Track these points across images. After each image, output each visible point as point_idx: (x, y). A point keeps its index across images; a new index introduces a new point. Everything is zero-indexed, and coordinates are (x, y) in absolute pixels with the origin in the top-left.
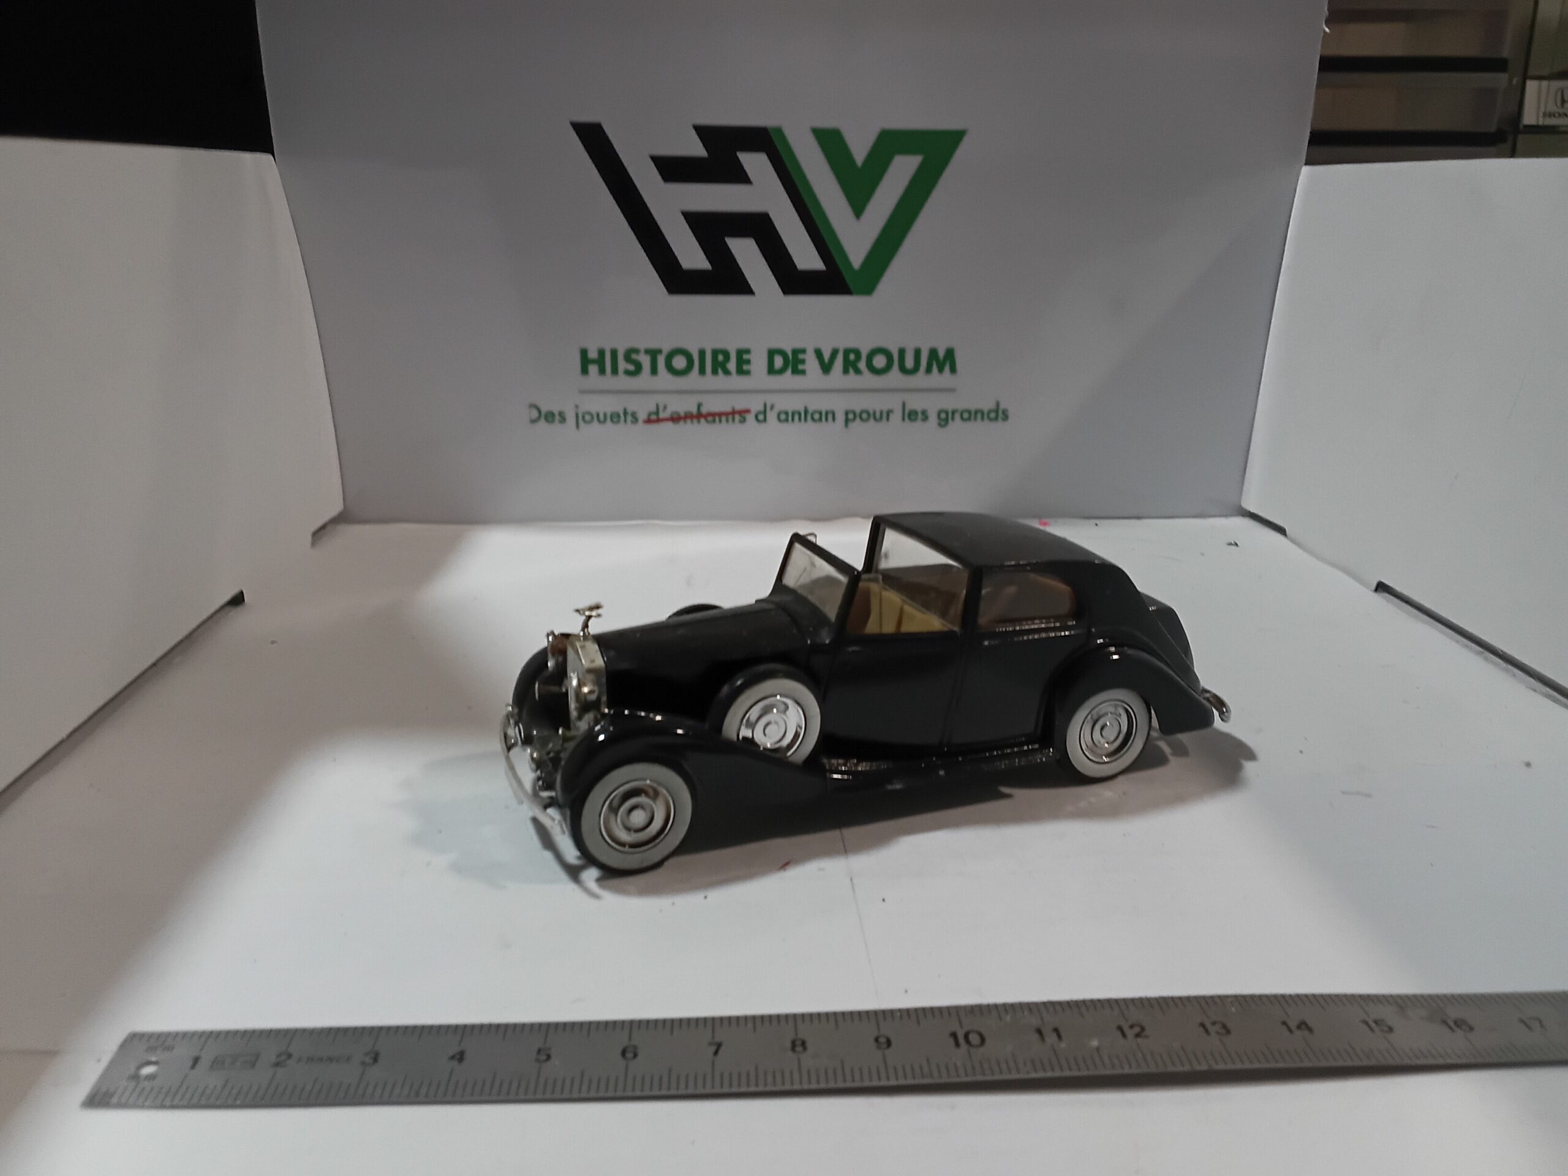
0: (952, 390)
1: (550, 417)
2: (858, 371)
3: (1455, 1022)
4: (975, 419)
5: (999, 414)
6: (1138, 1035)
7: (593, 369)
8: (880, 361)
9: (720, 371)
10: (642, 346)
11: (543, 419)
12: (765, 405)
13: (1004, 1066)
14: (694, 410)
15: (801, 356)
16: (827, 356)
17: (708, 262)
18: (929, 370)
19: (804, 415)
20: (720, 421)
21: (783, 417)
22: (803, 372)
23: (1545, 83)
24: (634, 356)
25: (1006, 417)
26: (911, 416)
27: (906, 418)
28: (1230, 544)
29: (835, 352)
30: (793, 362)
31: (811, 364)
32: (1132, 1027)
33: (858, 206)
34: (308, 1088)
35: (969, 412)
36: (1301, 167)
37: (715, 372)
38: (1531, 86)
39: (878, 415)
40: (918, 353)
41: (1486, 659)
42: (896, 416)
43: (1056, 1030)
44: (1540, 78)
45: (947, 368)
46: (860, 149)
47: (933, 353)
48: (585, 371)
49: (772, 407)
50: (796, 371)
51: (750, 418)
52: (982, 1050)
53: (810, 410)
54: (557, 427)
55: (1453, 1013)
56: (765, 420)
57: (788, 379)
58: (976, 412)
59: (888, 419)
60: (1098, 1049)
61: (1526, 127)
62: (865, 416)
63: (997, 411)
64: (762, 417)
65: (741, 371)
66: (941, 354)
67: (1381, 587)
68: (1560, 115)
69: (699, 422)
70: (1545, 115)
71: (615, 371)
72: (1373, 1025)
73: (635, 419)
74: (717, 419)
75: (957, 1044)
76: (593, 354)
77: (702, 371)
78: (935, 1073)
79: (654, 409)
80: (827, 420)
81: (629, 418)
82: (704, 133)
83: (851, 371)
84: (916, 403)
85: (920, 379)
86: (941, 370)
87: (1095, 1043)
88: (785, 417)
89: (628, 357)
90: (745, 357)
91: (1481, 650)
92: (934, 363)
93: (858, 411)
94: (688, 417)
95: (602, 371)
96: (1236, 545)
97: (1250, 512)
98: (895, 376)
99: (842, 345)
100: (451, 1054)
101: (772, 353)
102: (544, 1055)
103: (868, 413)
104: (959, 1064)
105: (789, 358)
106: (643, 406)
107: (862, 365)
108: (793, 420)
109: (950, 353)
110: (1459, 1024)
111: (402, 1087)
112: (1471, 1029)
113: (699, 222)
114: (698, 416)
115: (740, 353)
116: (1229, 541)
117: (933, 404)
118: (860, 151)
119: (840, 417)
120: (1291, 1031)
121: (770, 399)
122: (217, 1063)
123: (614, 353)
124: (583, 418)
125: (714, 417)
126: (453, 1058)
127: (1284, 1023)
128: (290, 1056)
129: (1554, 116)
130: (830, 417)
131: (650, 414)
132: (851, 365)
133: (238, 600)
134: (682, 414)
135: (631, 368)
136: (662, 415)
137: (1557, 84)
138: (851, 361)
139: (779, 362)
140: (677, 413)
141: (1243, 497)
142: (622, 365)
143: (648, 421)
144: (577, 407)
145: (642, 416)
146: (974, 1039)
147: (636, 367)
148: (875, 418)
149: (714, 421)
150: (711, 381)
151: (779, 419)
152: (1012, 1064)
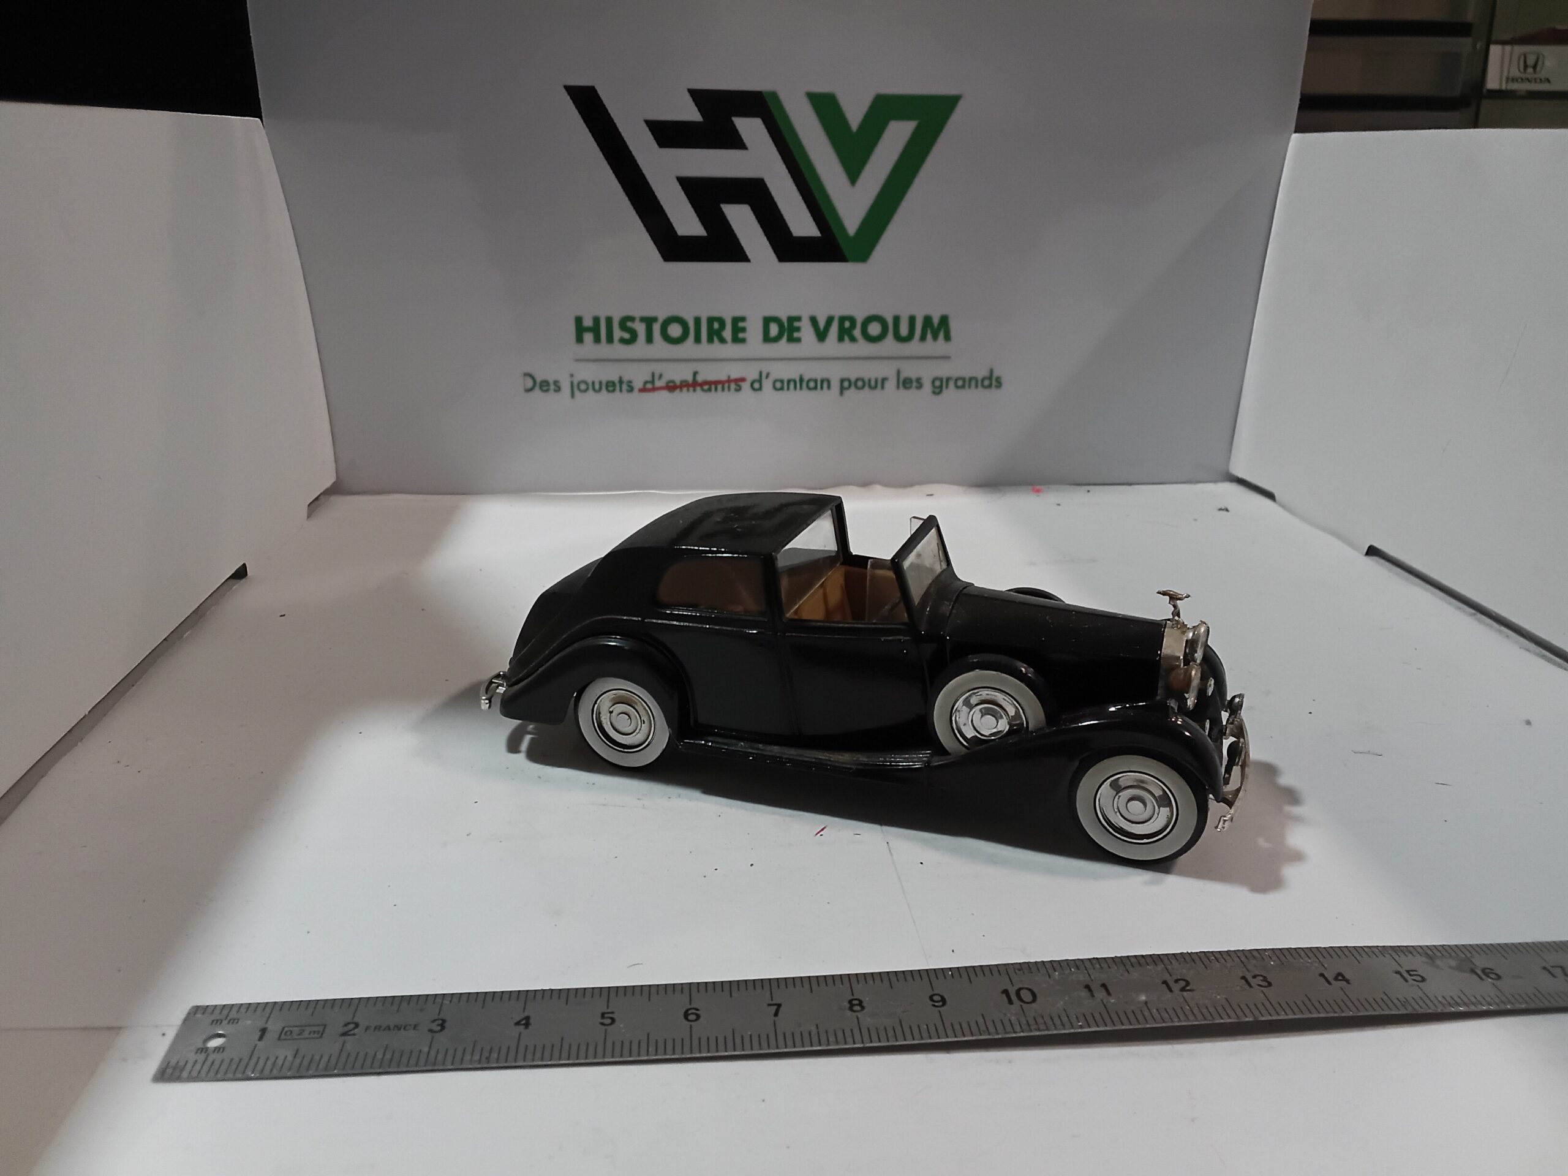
0: (946, 358)
1: (544, 386)
2: (853, 339)
3: (1483, 970)
4: (970, 387)
5: (992, 381)
6: (1183, 989)
7: (588, 337)
8: (874, 329)
9: (715, 338)
10: (637, 314)
11: (537, 388)
12: (761, 373)
13: (1057, 1021)
14: (690, 379)
15: (796, 324)
16: (822, 324)
17: (703, 229)
18: (923, 338)
19: (799, 383)
20: (716, 389)
21: (778, 385)
22: (798, 340)
23: (1508, 48)
24: (629, 324)
25: (999, 384)
26: (906, 383)
27: (901, 385)
28: (1220, 509)
29: (830, 320)
30: (789, 329)
31: (807, 332)
32: (1177, 981)
33: (853, 173)
34: (379, 1056)
35: (964, 380)
36: (1291, 134)
37: (710, 340)
38: (1495, 50)
39: (873, 384)
40: (912, 320)
41: (1479, 621)
42: (891, 385)
43: (1104, 986)
44: (1503, 43)
45: (941, 335)
46: (855, 114)
47: (928, 320)
48: (580, 339)
49: (768, 376)
50: (792, 340)
51: (746, 386)
52: (1033, 1005)
53: (806, 378)
54: (551, 396)
55: (1480, 962)
56: (760, 389)
57: (783, 347)
58: (971, 379)
59: (883, 387)
60: (1146, 1003)
61: (1491, 91)
62: (860, 384)
63: (990, 378)
64: (757, 385)
65: (736, 340)
66: (936, 321)
67: (1372, 551)
68: (1522, 79)
69: (695, 391)
70: (1507, 79)
71: (610, 339)
72: (1406, 975)
73: (631, 389)
74: (713, 387)
75: (1011, 1002)
76: (588, 322)
77: (698, 340)
78: (992, 1030)
79: (649, 378)
80: (822, 388)
81: (625, 387)
82: (699, 96)
83: (846, 338)
84: (910, 370)
85: (914, 347)
86: (935, 337)
87: (1143, 998)
88: (781, 385)
89: (623, 326)
90: (741, 324)
91: (1473, 611)
92: (929, 331)
93: (853, 379)
94: (684, 385)
95: (597, 340)
96: (1227, 510)
97: (1238, 478)
98: (889, 343)
99: (837, 313)
100: (518, 1019)
101: (767, 321)
102: (608, 1019)
103: (863, 380)
104: (1013, 1018)
105: (785, 326)
106: (638, 375)
107: (857, 332)
108: (788, 389)
109: (944, 321)
110: (1487, 972)
111: (472, 1054)
112: (1499, 977)
113: (694, 188)
114: (694, 385)
115: (736, 320)
116: (1220, 507)
117: (927, 372)
118: (855, 115)
119: (835, 385)
120: (1329, 983)
121: (765, 367)
122: (284, 1035)
123: (609, 320)
124: (579, 387)
125: (710, 385)
126: (518, 1024)
127: (1322, 975)
128: (357, 1025)
129: (1517, 81)
130: (825, 385)
131: (646, 383)
132: (846, 333)
133: (241, 574)
134: (678, 383)
135: (627, 336)
136: (658, 384)
137: (1519, 49)
138: (846, 329)
139: (774, 330)
140: (673, 382)
141: (1231, 462)
142: (618, 333)
143: (643, 390)
144: (572, 376)
145: (638, 385)
146: (1026, 996)
147: (631, 335)
148: (870, 386)
149: (710, 390)
150: (706, 349)
151: (775, 388)
152: (1065, 1019)
